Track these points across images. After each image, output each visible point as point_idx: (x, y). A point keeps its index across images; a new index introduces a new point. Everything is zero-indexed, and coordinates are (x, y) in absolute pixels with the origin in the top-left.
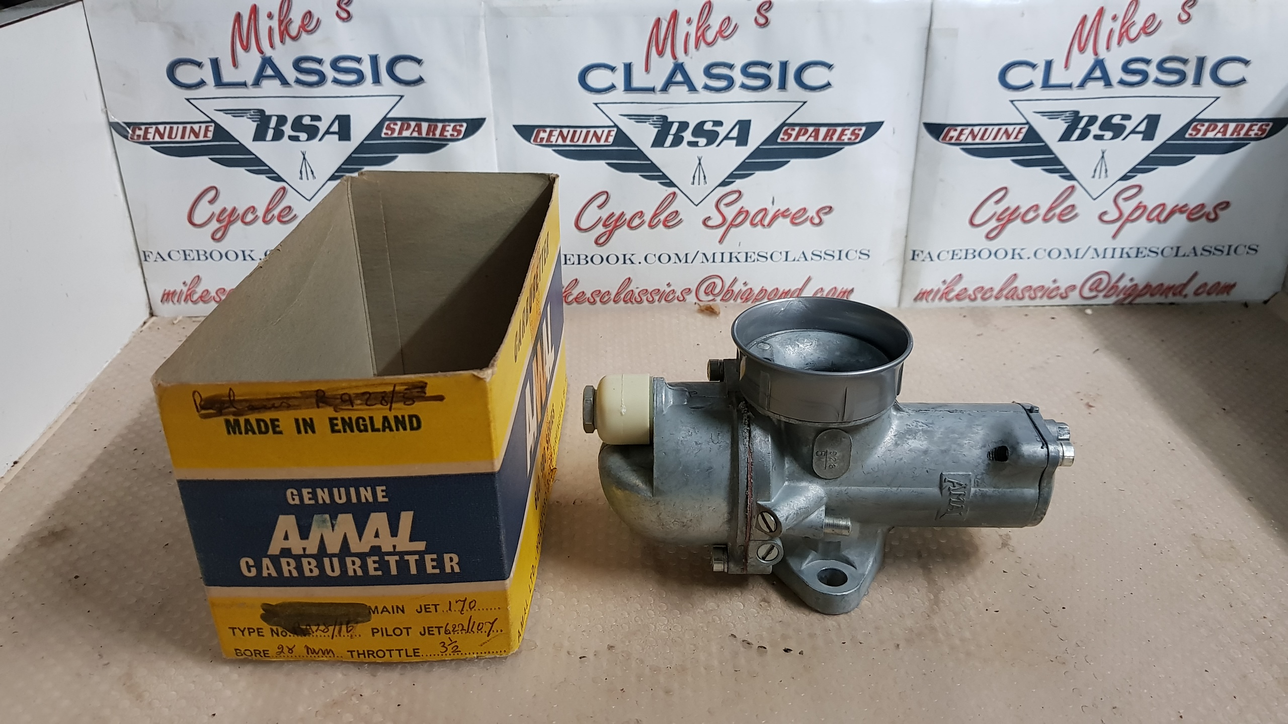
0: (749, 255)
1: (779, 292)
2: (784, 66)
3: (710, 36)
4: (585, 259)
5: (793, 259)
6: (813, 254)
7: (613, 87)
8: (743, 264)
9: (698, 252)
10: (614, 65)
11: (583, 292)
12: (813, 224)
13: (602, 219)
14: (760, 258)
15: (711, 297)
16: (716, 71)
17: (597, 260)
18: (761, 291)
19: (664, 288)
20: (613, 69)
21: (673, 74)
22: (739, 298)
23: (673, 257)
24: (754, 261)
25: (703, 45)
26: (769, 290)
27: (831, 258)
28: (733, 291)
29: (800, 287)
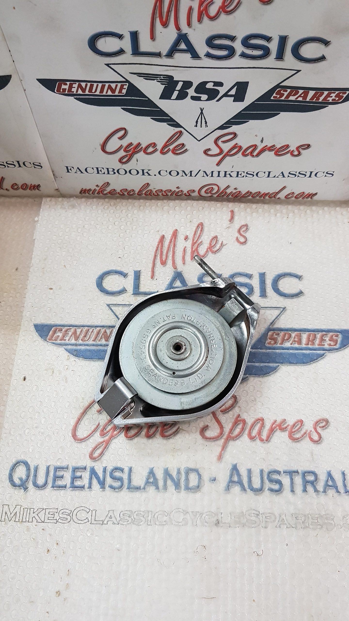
0: (240, 173)
1: (261, 193)
2: (283, 40)
3: (213, 10)
4: (113, 171)
5: (274, 176)
6: (289, 173)
7: (121, 52)
8: (235, 179)
9: (200, 170)
10: (121, 33)
11: (114, 190)
12: (292, 155)
13: (122, 147)
14: (247, 175)
15: (210, 195)
16: (218, 42)
17: (122, 172)
18: (248, 192)
19: (174, 189)
20: (120, 37)
21: (177, 43)
22: (231, 195)
23: (181, 173)
24: (243, 177)
25: (205, 19)
26: (253, 191)
27: (304, 176)
28: (226, 192)
29: (277, 191)
